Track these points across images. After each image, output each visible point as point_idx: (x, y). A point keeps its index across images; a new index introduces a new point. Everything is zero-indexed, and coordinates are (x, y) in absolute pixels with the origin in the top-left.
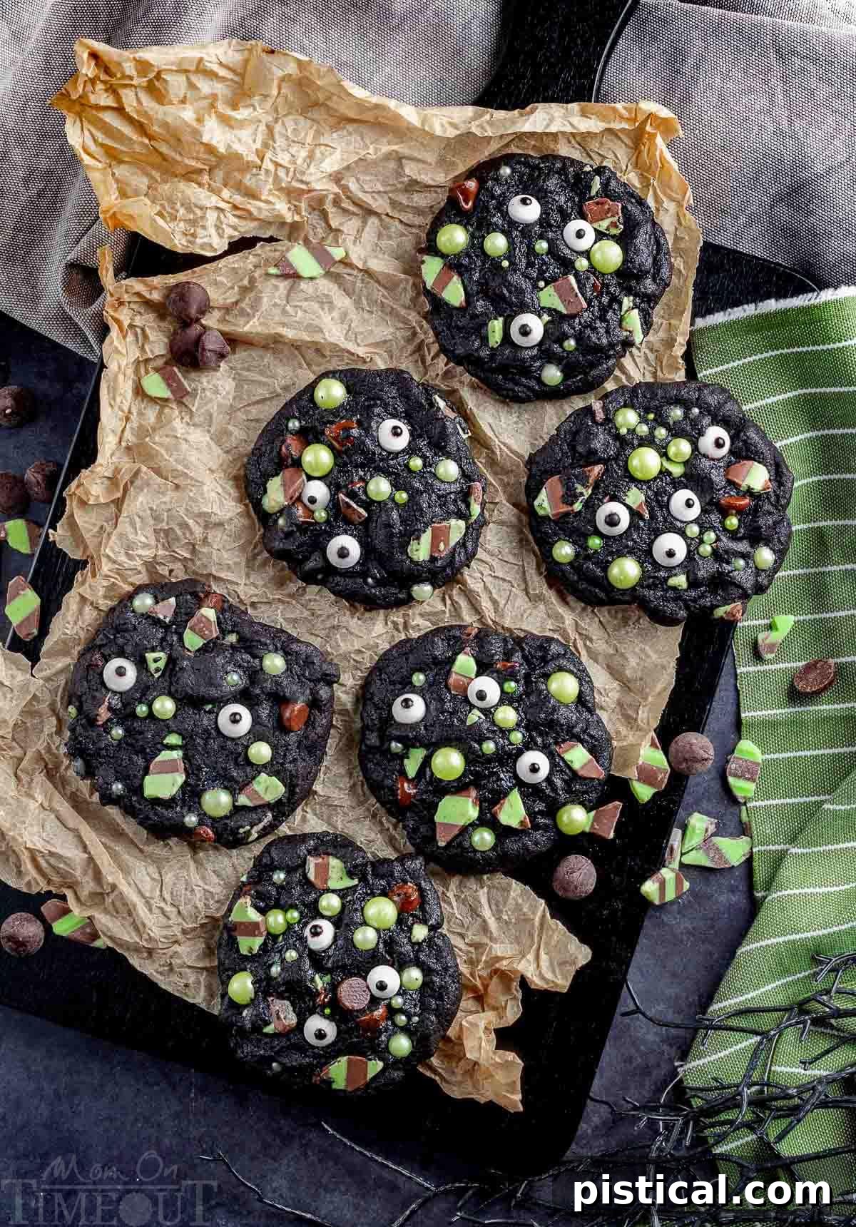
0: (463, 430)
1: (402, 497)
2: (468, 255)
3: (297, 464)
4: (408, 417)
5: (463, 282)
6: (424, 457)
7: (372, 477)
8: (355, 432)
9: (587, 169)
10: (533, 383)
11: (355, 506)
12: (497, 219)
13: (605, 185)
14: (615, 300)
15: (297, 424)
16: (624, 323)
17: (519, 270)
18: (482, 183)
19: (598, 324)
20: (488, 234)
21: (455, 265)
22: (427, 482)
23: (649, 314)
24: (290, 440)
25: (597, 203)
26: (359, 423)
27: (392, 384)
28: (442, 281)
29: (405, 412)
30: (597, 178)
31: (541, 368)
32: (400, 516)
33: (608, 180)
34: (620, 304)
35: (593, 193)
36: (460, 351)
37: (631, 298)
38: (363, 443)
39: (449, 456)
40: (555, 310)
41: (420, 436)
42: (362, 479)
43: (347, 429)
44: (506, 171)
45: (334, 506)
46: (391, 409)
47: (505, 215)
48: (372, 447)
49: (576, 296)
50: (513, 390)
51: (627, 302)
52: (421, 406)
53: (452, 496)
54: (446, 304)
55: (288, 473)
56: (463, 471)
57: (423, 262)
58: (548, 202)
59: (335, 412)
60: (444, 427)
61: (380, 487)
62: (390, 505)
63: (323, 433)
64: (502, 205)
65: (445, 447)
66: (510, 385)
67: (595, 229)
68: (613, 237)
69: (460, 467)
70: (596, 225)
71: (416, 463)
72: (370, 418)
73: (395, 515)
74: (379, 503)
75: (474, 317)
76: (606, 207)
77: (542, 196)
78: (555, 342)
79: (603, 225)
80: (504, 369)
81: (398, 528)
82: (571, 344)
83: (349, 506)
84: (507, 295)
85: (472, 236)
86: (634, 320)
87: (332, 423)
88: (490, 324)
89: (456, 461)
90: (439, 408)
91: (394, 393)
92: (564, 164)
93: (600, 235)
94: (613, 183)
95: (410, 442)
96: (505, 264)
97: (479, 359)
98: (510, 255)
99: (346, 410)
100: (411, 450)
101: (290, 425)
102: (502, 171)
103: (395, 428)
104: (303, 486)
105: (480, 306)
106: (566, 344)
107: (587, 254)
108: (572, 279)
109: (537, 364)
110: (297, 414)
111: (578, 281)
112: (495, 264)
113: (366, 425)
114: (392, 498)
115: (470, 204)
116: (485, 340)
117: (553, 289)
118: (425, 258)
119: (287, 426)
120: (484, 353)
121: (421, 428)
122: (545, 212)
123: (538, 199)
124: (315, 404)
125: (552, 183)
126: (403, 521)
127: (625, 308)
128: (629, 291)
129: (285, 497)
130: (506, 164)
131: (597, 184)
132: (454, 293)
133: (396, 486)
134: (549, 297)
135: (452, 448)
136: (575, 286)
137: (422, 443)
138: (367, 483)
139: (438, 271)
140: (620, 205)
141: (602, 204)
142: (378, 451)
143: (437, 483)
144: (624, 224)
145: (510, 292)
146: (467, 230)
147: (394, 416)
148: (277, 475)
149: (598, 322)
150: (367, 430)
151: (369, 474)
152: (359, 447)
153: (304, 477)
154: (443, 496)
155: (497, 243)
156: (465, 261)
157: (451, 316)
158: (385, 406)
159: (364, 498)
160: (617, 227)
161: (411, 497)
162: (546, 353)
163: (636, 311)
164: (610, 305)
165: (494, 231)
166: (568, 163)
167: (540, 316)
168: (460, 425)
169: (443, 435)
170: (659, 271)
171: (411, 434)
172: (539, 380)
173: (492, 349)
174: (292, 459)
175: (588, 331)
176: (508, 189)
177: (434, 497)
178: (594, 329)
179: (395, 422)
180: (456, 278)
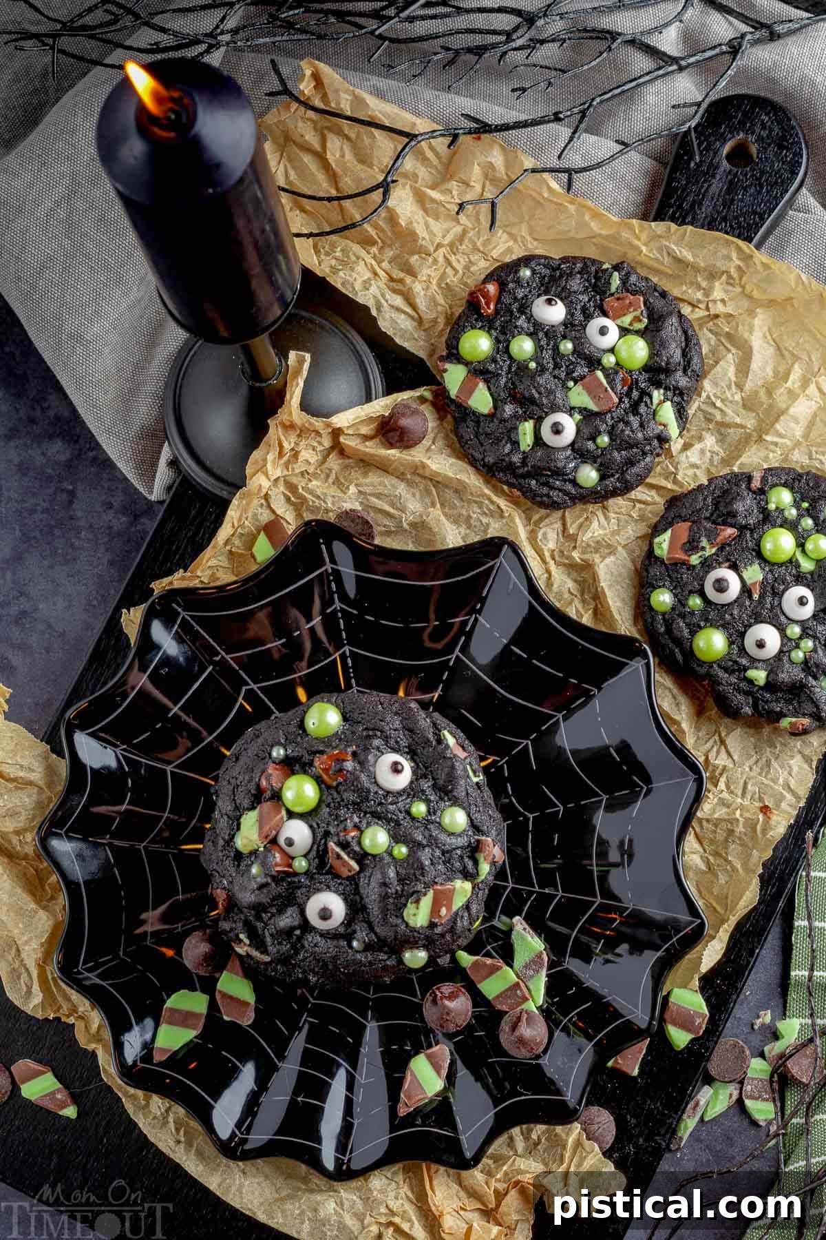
0: (474, 772)
1: (402, 851)
2: (494, 360)
3: (277, 796)
4: (412, 754)
5: (489, 389)
6: (428, 801)
7: (369, 825)
8: (349, 765)
9: (605, 266)
10: (569, 487)
11: (345, 857)
12: (522, 322)
13: (624, 281)
14: (645, 394)
15: (282, 752)
16: (657, 417)
17: (548, 370)
18: (502, 286)
19: (632, 418)
20: (514, 337)
21: (480, 371)
22: (431, 836)
23: (683, 407)
24: (271, 769)
25: (618, 299)
26: (354, 754)
27: (396, 714)
28: (468, 388)
29: (409, 747)
30: (616, 274)
31: (576, 468)
32: (398, 873)
33: (628, 275)
34: (651, 397)
35: (613, 289)
36: (490, 459)
37: (662, 391)
38: (357, 779)
39: (456, 802)
40: (585, 409)
41: (425, 776)
42: (357, 827)
43: (340, 760)
44: (526, 273)
45: (319, 854)
46: (392, 742)
47: (530, 318)
48: (367, 784)
49: (606, 390)
50: (548, 496)
51: (657, 395)
52: (428, 741)
53: (459, 852)
54: (474, 413)
55: (267, 806)
56: (471, 820)
57: (445, 371)
58: (571, 302)
59: (328, 741)
60: (453, 767)
61: (377, 838)
62: (387, 859)
63: (311, 764)
64: (524, 308)
65: (451, 791)
66: (545, 490)
67: (619, 327)
68: (637, 332)
69: (469, 815)
70: (619, 322)
71: (420, 809)
72: (366, 749)
73: (392, 873)
74: (374, 856)
75: (503, 421)
76: (627, 302)
77: (566, 297)
78: (589, 439)
79: (626, 320)
80: (536, 473)
81: (396, 887)
82: (604, 440)
83: (339, 857)
84: (537, 396)
85: (497, 341)
86: (667, 413)
87: (322, 752)
88: (520, 428)
89: (464, 808)
90: (447, 747)
91: (397, 724)
92: (585, 263)
93: (624, 331)
94: (633, 279)
95: (412, 782)
96: (533, 365)
97: (511, 464)
98: (536, 357)
99: (340, 739)
100: (412, 792)
101: (274, 754)
102: (521, 274)
103: (396, 764)
104: (282, 822)
105: (509, 409)
106: (599, 440)
107: (612, 350)
108: (599, 374)
109: (572, 465)
110: (283, 741)
111: (607, 376)
112: (522, 367)
113: (362, 757)
114: (389, 853)
115: (492, 307)
116: (516, 444)
117: (581, 387)
118: (447, 366)
119: (270, 754)
120: (516, 459)
121: (426, 768)
122: (570, 313)
123: (562, 300)
124: (304, 730)
125: (576, 284)
126: (401, 880)
127: (656, 400)
128: (658, 385)
129: (259, 835)
130: (526, 266)
131: (616, 281)
132: (481, 400)
133: (396, 838)
134: (579, 396)
135: (460, 792)
136: (604, 381)
137: (426, 785)
138: (362, 832)
139: (462, 379)
140: (642, 299)
141: (622, 299)
142: (373, 788)
143: (443, 837)
144: (649, 317)
145: (540, 393)
146: (491, 335)
147: (395, 750)
148: (253, 808)
149: (630, 415)
150: (362, 763)
151: (364, 822)
152: (352, 782)
153: (284, 813)
154: (448, 852)
155: (524, 347)
156: (492, 367)
157: (478, 423)
158: (386, 739)
159: (357, 849)
160: (640, 321)
161: (412, 852)
162: (579, 452)
163: (668, 403)
164: (640, 399)
165: (520, 333)
166: (589, 263)
167: (571, 415)
168: (471, 765)
169: (451, 778)
170: (689, 362)
171: (414, 773)
172: (574, 482)
173: (524, 452)
174: (273, 790)
175: (621, 425)
176: (530, 292)
177: (438, 853)
178: (627, 423)
179: (396, 757)
180: (482, 386)
